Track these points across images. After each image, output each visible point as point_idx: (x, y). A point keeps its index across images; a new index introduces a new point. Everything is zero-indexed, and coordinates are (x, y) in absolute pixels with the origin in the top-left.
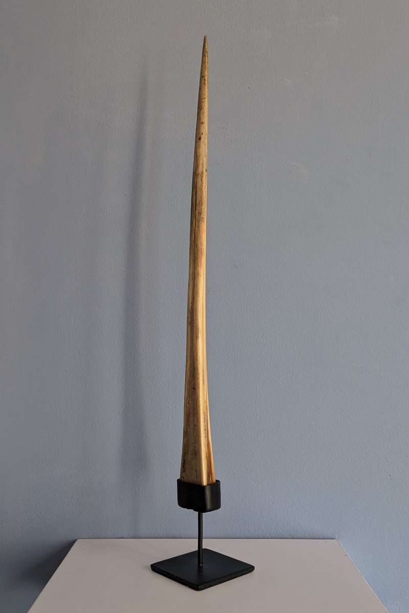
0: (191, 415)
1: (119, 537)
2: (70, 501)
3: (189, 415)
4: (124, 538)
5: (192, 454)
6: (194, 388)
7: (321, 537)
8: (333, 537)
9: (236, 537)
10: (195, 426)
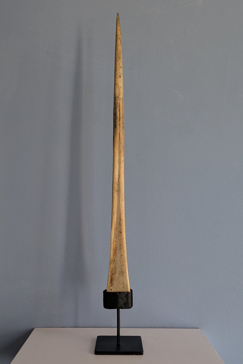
0: (118, 249)
1: (62, 327)
2: (30, 304)
3: (116, 249)
4: (64, 327)
5: (120, 274)
6: (120, 232)
7: (190, 327)
8: (198, 327)
9: (136, 327)
10: (122, 255)
